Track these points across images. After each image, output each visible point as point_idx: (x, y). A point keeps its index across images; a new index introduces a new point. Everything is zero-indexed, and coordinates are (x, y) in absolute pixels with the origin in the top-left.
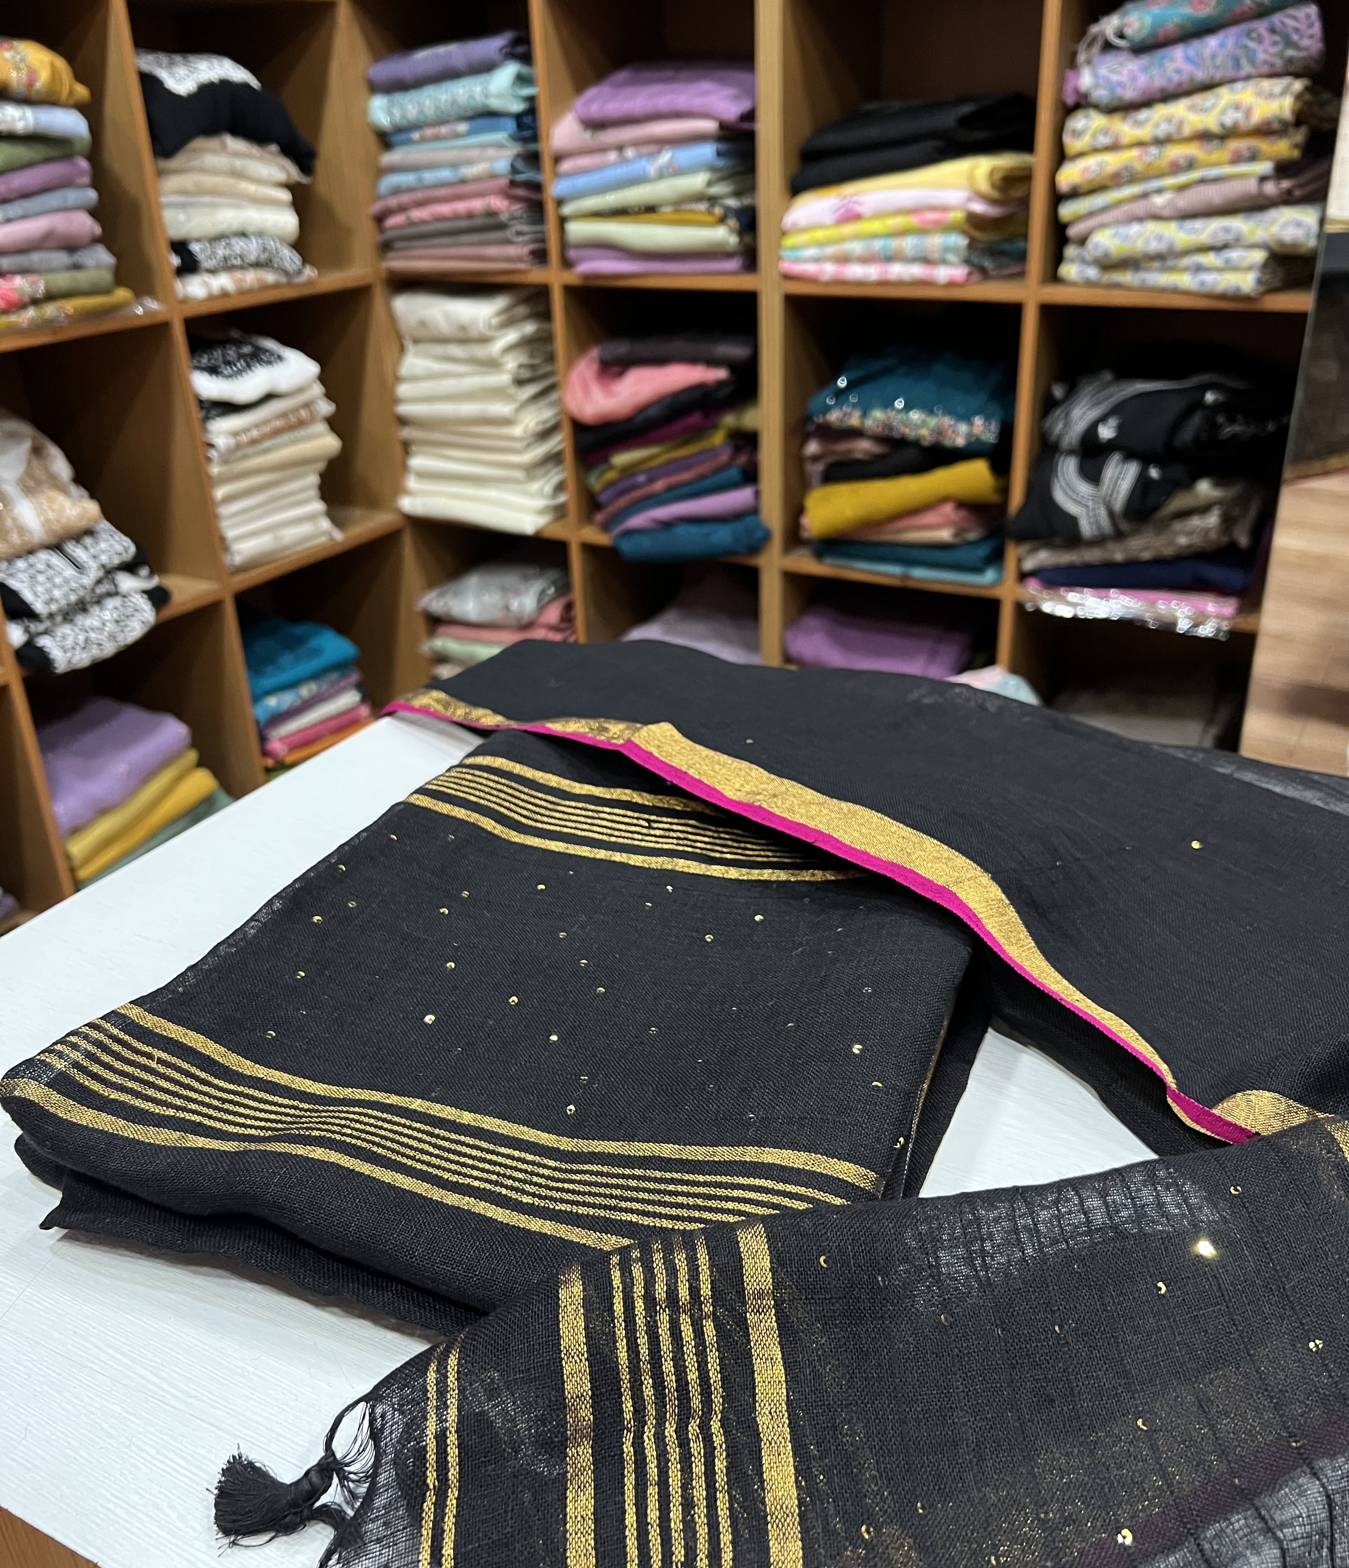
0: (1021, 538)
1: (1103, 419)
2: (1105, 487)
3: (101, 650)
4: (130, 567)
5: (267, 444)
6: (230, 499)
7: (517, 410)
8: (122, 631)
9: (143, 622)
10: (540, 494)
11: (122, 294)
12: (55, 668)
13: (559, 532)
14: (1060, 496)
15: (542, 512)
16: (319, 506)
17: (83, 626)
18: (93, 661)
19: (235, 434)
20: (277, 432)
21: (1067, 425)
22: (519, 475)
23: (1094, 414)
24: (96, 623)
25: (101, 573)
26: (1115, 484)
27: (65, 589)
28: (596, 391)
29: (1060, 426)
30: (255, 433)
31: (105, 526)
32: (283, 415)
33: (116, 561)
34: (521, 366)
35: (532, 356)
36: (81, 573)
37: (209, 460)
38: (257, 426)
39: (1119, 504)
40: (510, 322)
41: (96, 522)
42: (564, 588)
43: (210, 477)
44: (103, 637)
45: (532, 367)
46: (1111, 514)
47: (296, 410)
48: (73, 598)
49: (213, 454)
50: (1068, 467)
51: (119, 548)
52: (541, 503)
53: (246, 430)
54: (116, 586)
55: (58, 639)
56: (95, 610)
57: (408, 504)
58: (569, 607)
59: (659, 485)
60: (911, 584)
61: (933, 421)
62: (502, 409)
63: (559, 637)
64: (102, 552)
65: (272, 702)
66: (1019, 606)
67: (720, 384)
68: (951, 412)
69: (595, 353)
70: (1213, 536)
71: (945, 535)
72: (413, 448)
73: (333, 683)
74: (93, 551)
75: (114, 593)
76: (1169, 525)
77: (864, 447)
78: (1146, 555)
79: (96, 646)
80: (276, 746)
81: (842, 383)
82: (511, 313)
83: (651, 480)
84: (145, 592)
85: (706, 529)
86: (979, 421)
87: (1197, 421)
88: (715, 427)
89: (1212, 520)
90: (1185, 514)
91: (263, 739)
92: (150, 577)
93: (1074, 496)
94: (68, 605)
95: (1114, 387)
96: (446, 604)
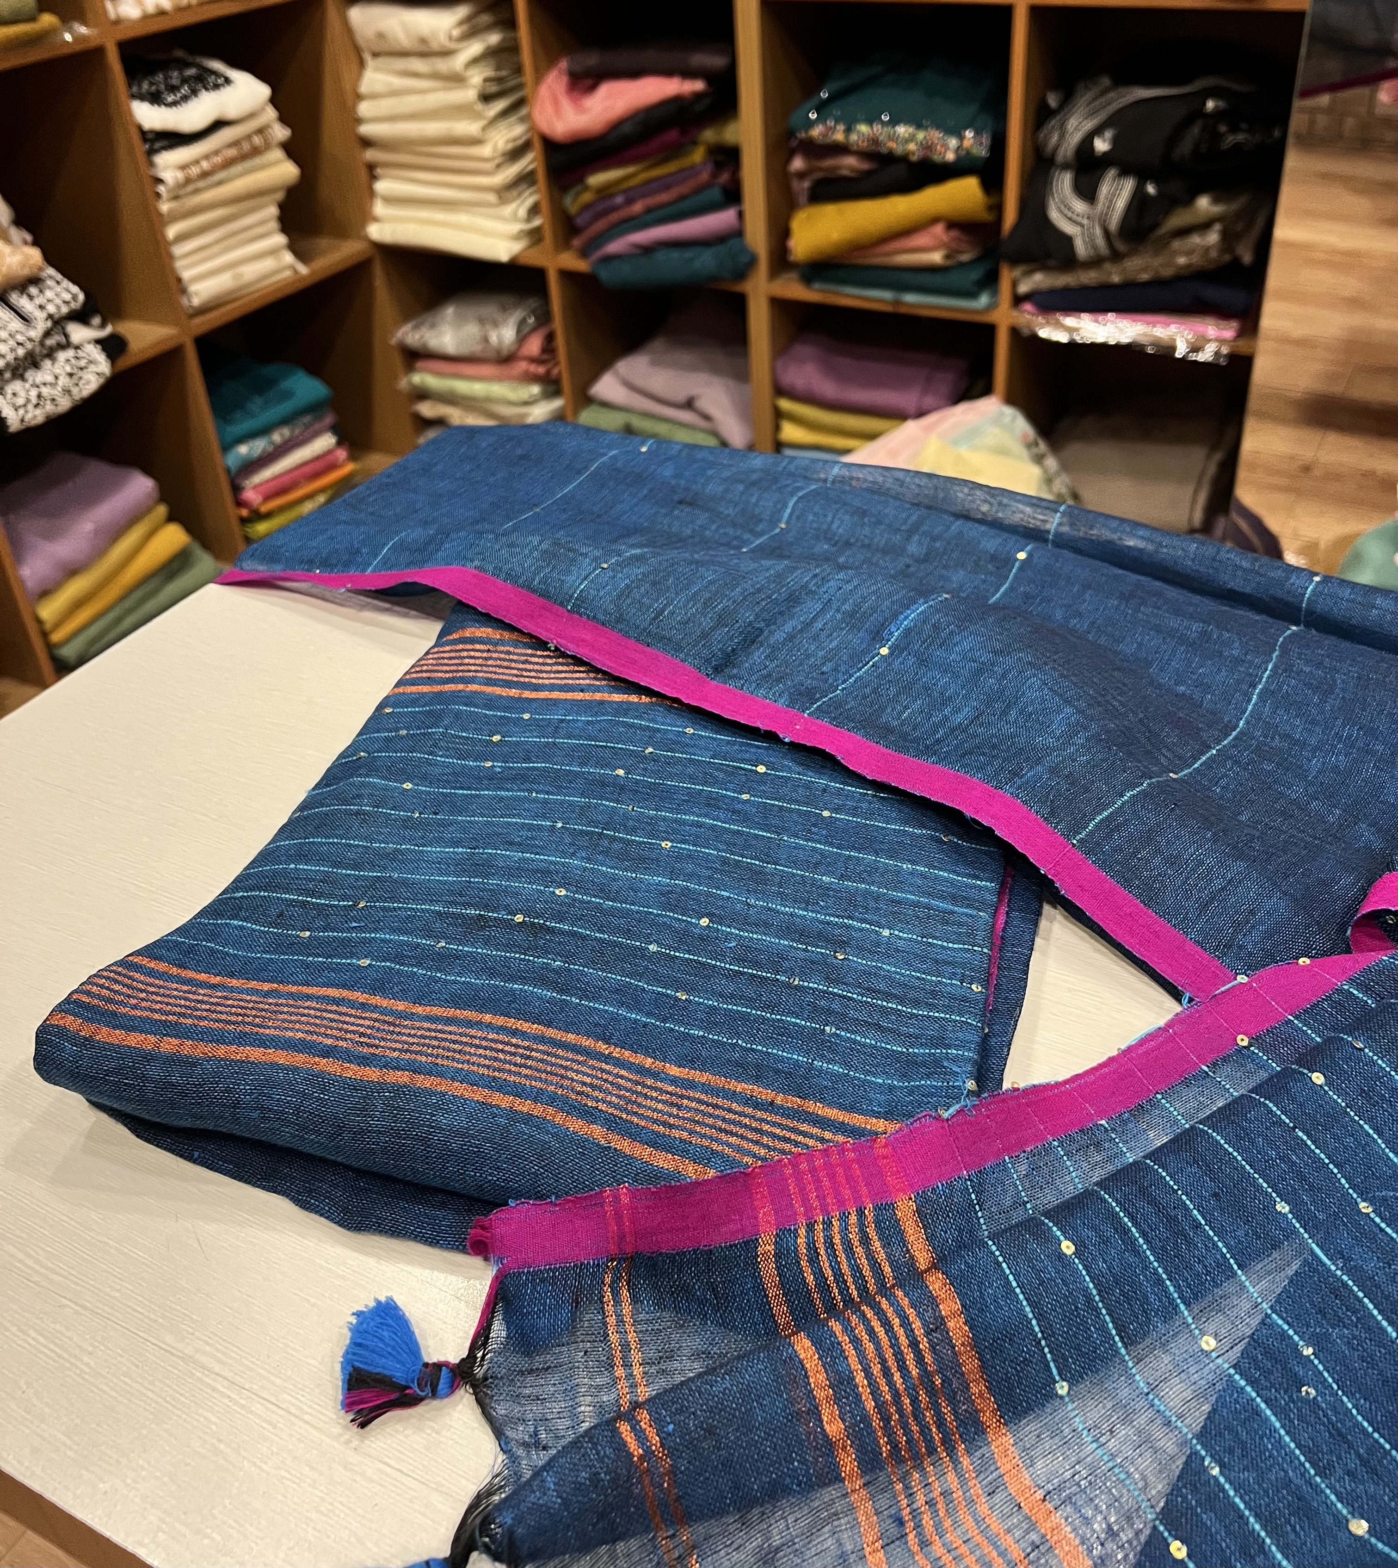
0: (1015, 261)
1: (1097, 131)
2: (1100, 205)
3: (57, 405)
4: (81, 316)
5: (220, 176)
6: (182, 238)
7: (484, 129)
8: (77, 385)
9: (98, 374)
10: (514, 218)
11: (48, 20)
12: (8, 427)
13: (536, 258)
14: (1054, 215)
15: (517, 237)
16: (280, 239)
17: (34, 381)
18: (47, 417)
19: (183, 167)
20: (229, 163)
21: (1062, 136)
22: (492, 198)
23: (1089, 125)
24: (49, 378)
25: (49, 324)
26: (1111, 201)
27: (12, 343)
28: (566, 104)
29: (1055, 139)
30: (205, 165)
31: (51, 271)
32: (236, 143)
33: (65, 310)
34: (486, 80)
35: (498, 69)
36: (29, 326)
37: (158, 195)
38: (207, 157)
39: (1114, 223)
40: (472, 32)
41: (41, 269)
42: (544, 317)
43: (160, 215)
44: (57, 392)
45: (499, 80)
46: (1107, 233)
47: (249, 137)
48: (21, 352)
49: (161, 189)
50: (1064, 182)
51: (67, 297)
52: (516, 227)
53: (197, 162)
54: (66, 336)
55: (9, 396)
56: (46, 364)
57: (376, 232)
58: (550, 338)
59: (638, 207)
60: (903, 310)
61: (921, 135)
62: (469, 127)
63: (541, 370)
64: (49, 301)
65: (243, 450)
66: (1014, 332)
67: (697, 96)
68: (939, 126)
69: (564, 64)
70: (1214, 254)
71: (936, 257)
72: (379, 171)
73: (307, 427)
74: (38, 301)
75: (66, 345)
76: (1168, 243)
77: (850, 163)
78: (1145, 277)
79: (48, 402)
80: (250, 495)
81: (824, 95)
82: (474, 21)
83: (630, 202)
84: (98, 342)
85: (688, 254)
86: (969, 134)
87: (1196, 130)
88: (695, 143)
89: (1213, 237)
90: (1184, 232)
91: (237, 489)
92: (103, 326)
93: (1070, 214)
94: (16, 359)
95: (1112, 95)
96: (422, 337)
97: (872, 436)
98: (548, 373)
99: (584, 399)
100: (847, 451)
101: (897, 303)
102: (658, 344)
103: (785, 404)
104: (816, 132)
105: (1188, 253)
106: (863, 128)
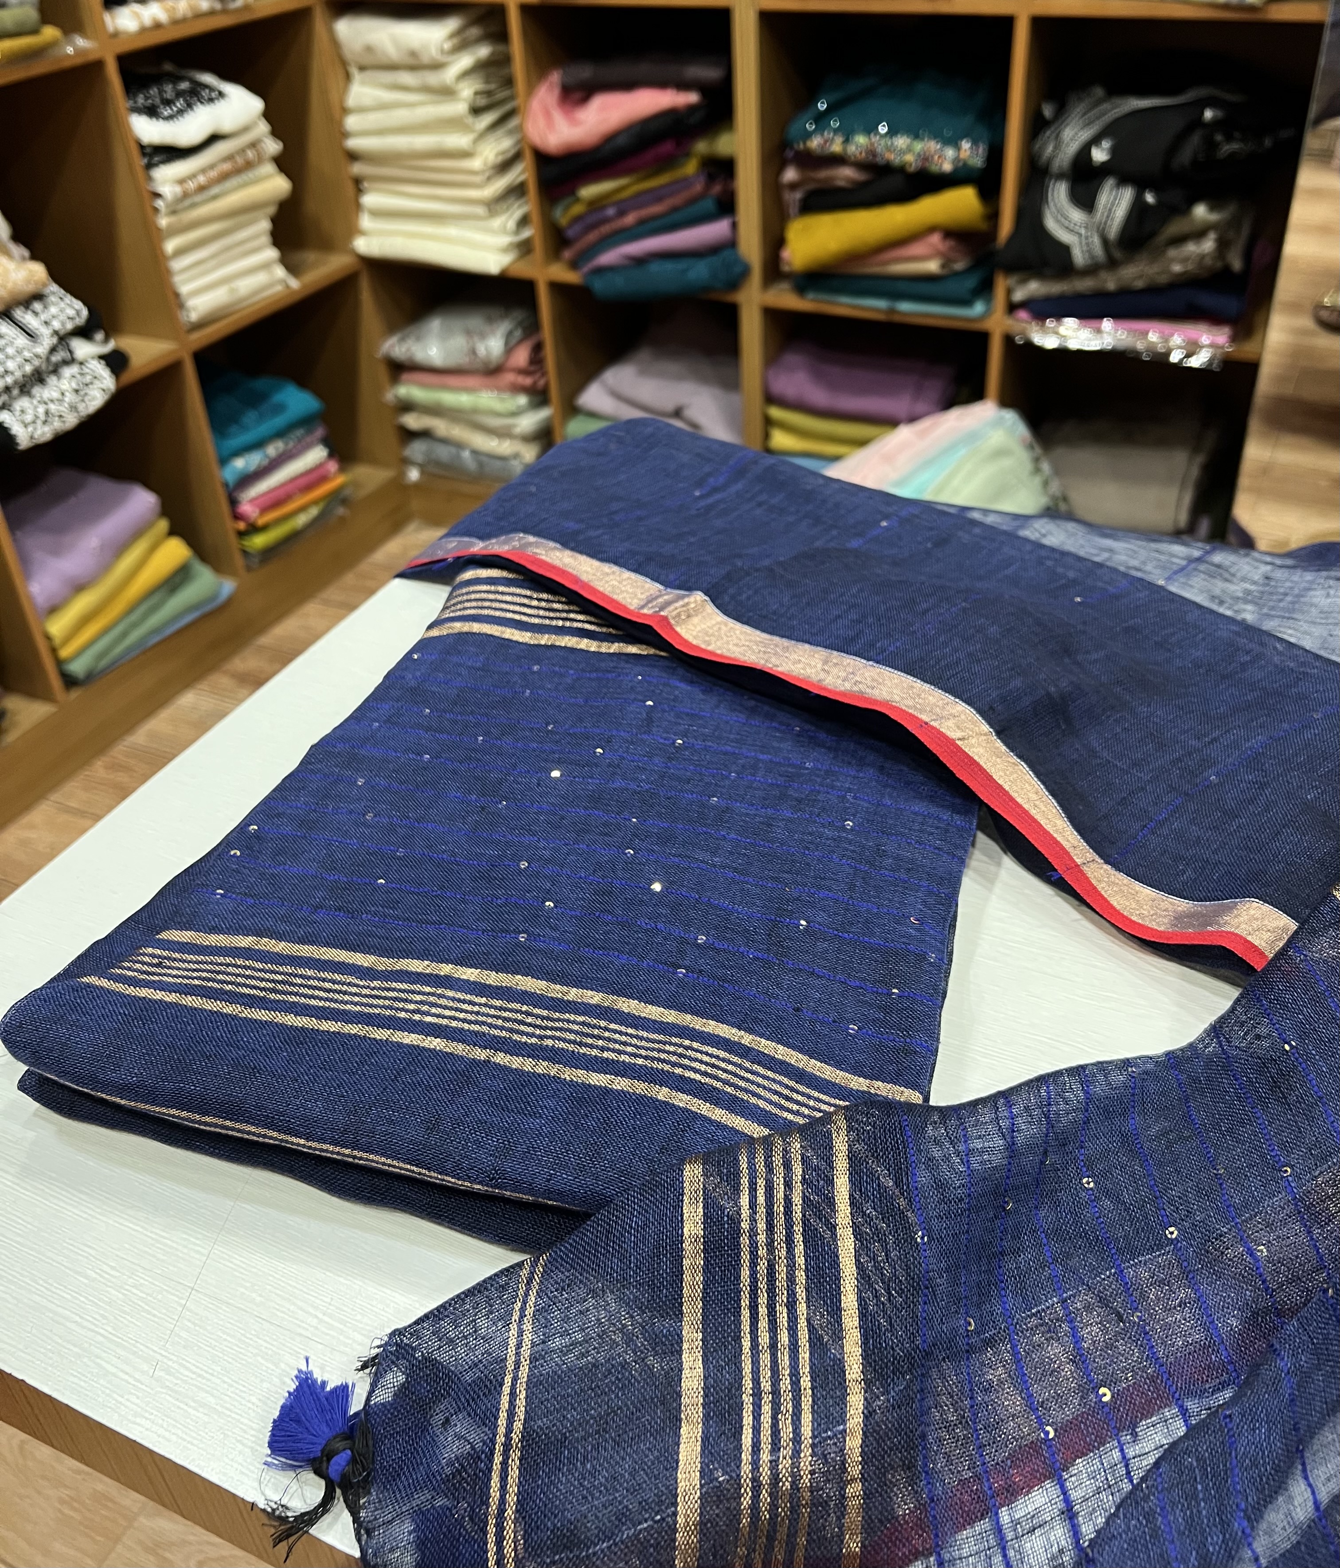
0: (1010, 268)
1: (1095, 141)
2: (1099, 214)
3: (64, 422)
4: (84, 332)
5: (215, 190)
6: (181, 252)
7: (476, 141)
8: (83, 401)
9: (104, 390)
10: (504, 231)
11: (50, 32)
12: (17, 444)
13: (525, 270)
14: (1051, 224)
15: (505, 250)
16: (272, 253)
17: (41, 397)
18: (56, 434)
19: (181, 182)
20: (224, 177)
21: (1057, 147)
22: (480, 210)
23: (1085, 135)
24: (55, 395)
25: (55, 340)
26: (1110, 210)
27: (19, 359)
28: (559, 117)
29: (1050, 149)
30: (202, 179)
31: (54, 287)
32: (230, 158)
33: (70, 326)
34: (476, 93)
35: (487, 82)
36: (35, 342)
37: (156, 210)
38: (203, 171)
39: (1113, 231)
40: (462, 45)
41: (45, 285)
42: (532, 328)
43: (159, 230)
44: (64, 409)
45: (489, 93)
46: (1105, 241)
47: (242, 151)
48: (28, 368)
49: (160, 204)
50: (1059, 193)
51: (71, 312)
52: (506, 240)
53: (193, 176)
54: (71, 352)
55: (17, 413)
56: (52, 380)
57: (364, 245)
58: (538, 348)
59: (630, 219)
60: (897, 318)
61: (918, 146)
62: (459, 140)
63: (528, 381)
64: (54, 317)
65: (239, 463)
66: (1008, 340)
67: (691, 109)
68: (937, 135)
69: (555, 77)
70: (1208, 261)
71: (932, 266)
72: (366, 184)
73: (300, 440)
74: (43, 317)
75: (70, 361)
76: (1163, 252)
77: (846, 174)
78: (1139, 284)
79: (57, 419)
80: (247, 508)
81: (822, 106)
82: (464, 36)
83: (622, 213)
84: (102, 357)
85: (681, 265)
86: (966, 145)
87: (1195, 140)
88: (688, 155)
89: (1208, 245)
90: (1180, 240)
91: (233, 502)
92: (106, 340)
93: (1066, 223)
94: (24, 376)
95: (1105, 106)
96: (408, 350)
97: (862, 443)
98: (535, 383)
99: (571, 409)
100: (835, 458)
101: (892, 311)
102: (644, 354)
103: (775, 412)
104: (815, 143)
105: (1184, 260)
106: (861, 140)
